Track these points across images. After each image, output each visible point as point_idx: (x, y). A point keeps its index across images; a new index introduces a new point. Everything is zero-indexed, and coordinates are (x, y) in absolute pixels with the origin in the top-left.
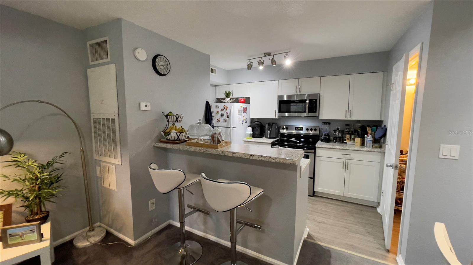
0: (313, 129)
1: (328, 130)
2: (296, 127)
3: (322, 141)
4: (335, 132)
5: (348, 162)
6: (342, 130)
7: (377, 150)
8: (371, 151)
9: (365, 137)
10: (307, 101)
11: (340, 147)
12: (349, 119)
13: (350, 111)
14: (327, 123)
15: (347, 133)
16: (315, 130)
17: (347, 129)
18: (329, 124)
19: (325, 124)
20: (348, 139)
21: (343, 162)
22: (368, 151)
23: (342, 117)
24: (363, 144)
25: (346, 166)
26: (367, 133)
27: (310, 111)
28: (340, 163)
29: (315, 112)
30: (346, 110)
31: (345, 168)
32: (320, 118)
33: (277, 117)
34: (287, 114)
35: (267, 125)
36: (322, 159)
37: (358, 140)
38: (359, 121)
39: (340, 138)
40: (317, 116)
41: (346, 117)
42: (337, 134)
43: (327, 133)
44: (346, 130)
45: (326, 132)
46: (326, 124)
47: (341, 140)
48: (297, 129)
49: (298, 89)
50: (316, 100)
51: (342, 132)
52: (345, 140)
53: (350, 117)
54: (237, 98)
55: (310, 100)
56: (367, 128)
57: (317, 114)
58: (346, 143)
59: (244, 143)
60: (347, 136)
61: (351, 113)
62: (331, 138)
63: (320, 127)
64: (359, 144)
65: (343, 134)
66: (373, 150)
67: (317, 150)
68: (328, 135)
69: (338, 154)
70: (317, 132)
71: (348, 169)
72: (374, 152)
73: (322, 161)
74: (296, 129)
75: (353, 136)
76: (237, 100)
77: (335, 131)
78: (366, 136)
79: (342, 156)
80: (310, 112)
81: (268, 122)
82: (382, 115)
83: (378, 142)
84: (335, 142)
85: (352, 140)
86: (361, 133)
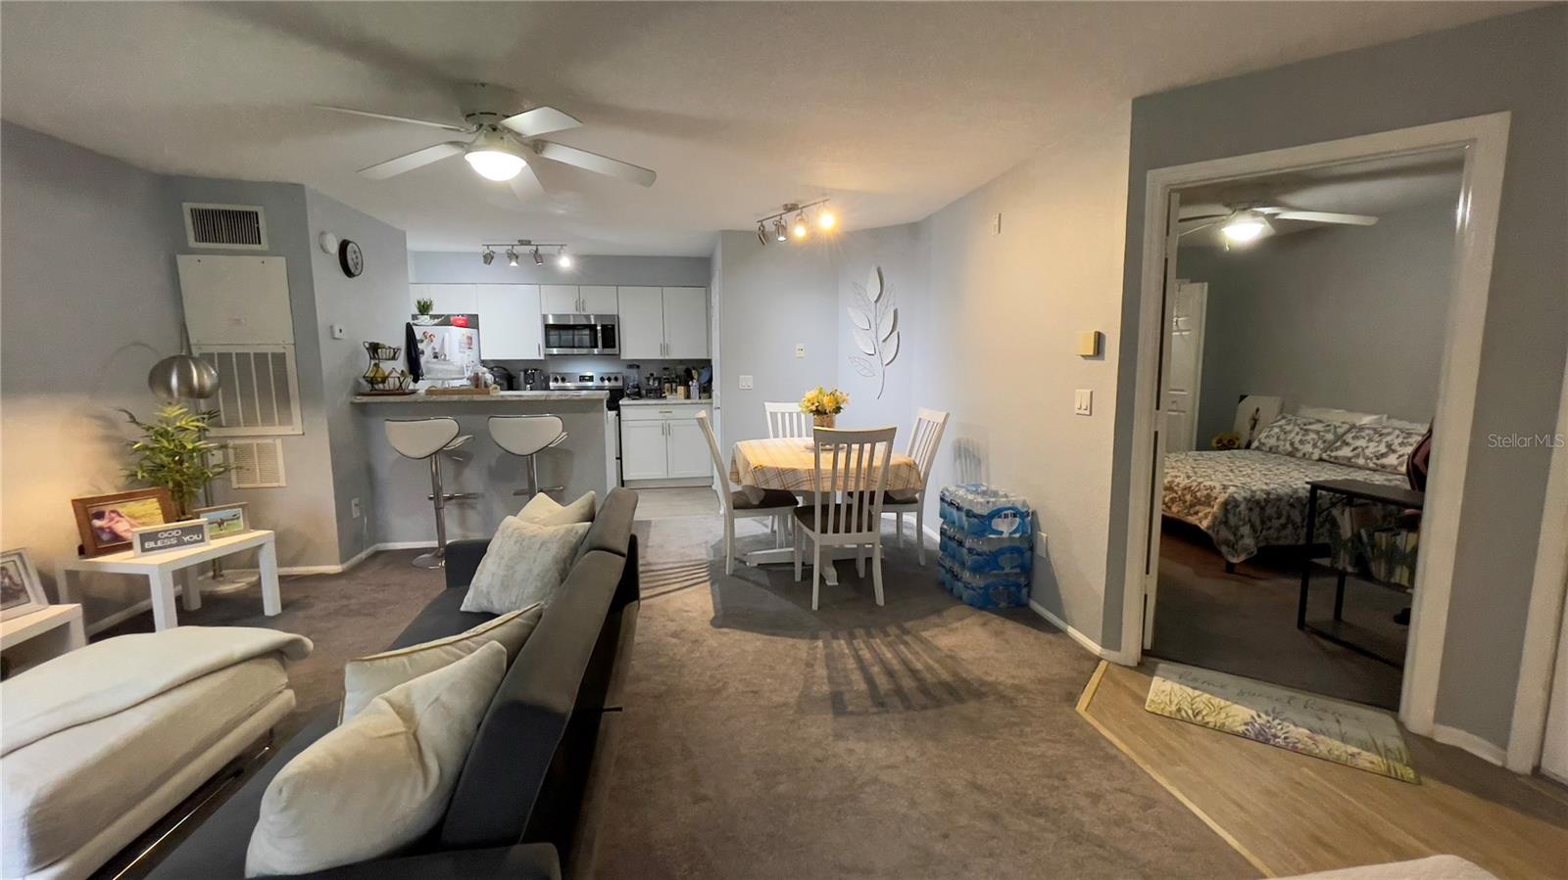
0: (613, 377)
1: (637, 378)
2: (580, 376)
3: (628, 396)
4: (649, 381)
5: (669, 423)
6: (659, 376)
7: (704, 401)
9: (690, 385)
10: (599, 328)
12: (667, 358)
13: (667, 344)
14: (634, 365)
15: (666, 380)
16: (616, 379)
17: (665, 374)
18: (638, 367)
19: (630, 368)
20: (667, 390)
21: (663, 424)
22: (694, 404)
23: (655, 355)
25: (666, 431)
26: (692, 379)
28: (659, 425)
29: (614, 347)
30: (661, 344)
31: (665, 433)
32: (622, 357)
33: (542, 358)
34: (561, 351)
35: (522, 374)
36: (631, 423)
37: (681, 389)
38: (681, 362)
39: (656, 390)
40: (618, 352)
41: (662, 355)
42: (651, 383)
43: (635, 383)
44: (665, 376)
45: (634, 381)
46: (633, 368)
47: (658, 394)
48: (582, 378)
49: (580, 304)
50: (613, 326)
51: (659, 379)
52: (665, 392)
53: (668, 355)
54: (449, 316)
55: (602, 326)
56: (693, 371)
57: (616, 351)
58: (665, 397)
60: (667, 385)
61: (669, 348)
62: (644, 392)
63: (625, 374)
64: (683, 396)
65: (659, 383)
66: (697, 403)
67: (622, 409)
68: (638, 387)
70: (620, 384)
71: (670, 434)
72: (701, 404)
74: (580, 380)
75: (674, 385)
76: (446, 321)
77: (648, 379)
78: (690, 383)
79: (660, 416)
80: (604, 347)
81: (523, 367)
82: (709, 351)
83: (706, 389)
84: (650, 398)
85: (673, 391)
86: (685, 379)
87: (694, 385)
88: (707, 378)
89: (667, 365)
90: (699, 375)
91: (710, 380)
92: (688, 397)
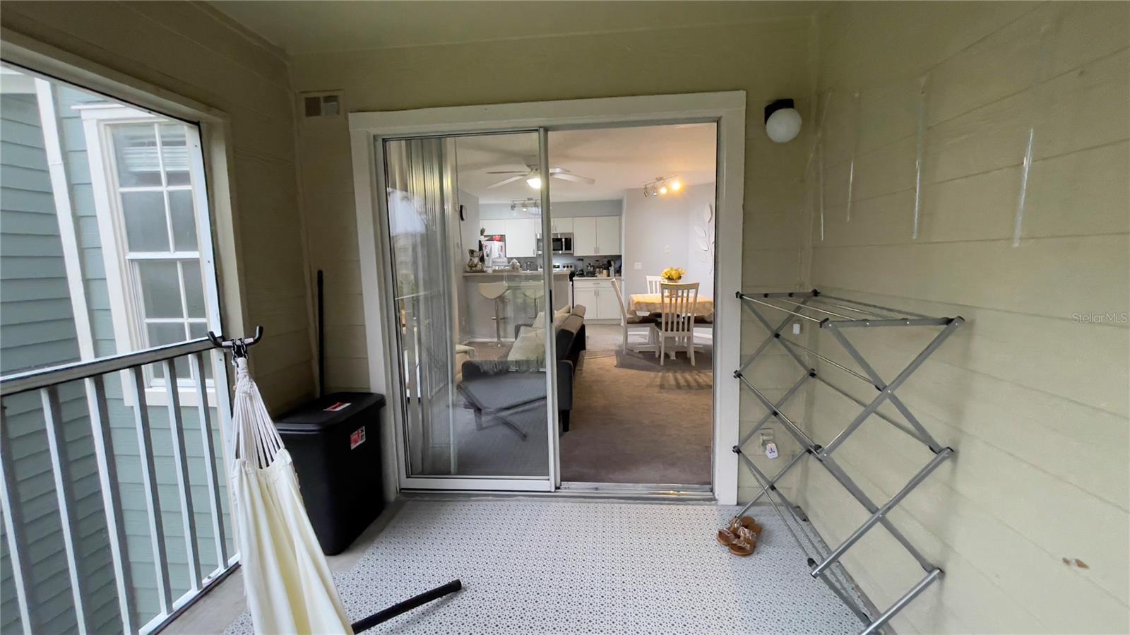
0: (570, 266)
1: (582, 265)
3: (578, 275)
5: (598, 289)
6: (594, 264)
7: (617, 278)
8: (613, 279)
10: (563, 240)
13: (598, 248)
14: (581, 259)
15: (597, 267)
16: (572, 267)
18: (582, 260)
19: (579, 260)
20: (598, 272)
21: (595, 290)
22: (611, 279)
23: (593, 254)
25: (597, 294)
26: (611, 266)
28: (593, 290)
29: (570, 249)
32: (575, 255)
33: (535, 256)
35: (525, 264)
36: (578, 290)
37: (605, 271)
38: (605, 257)
39: (592, 272)
42: (589, 268)
45: (581, 267)
47: (593, 274)
50: (571, 239)
51: (594, 266)
52: (596, 273)
54: (492, 236)
55: (565, 239)
56: (611, 261)
57: (572, 252)
58: (596, 276)
60: (597, 270)
62: (585, 274)
63: (576, 264)
64: (605, 275)
65: (594, 268)
67: (575, 282)
68: (582, 270)
70: (573, 269)
72: (615, 279)
74: (553, 267)
75: (601, 269)
76: (491, 238)
77: (588, 266)
78: (610, 268)
80: (566, 249)
81: (526, 261)
82: (620, 251)
83: (618, 271)
84: (589, 276)
85: (600, 273)
86: (607, 266)
87: (612, 269)
88: (619, 265)
89: (598, 259)
90: (615, 263)
91: (620, 267)
92: (609, 276)
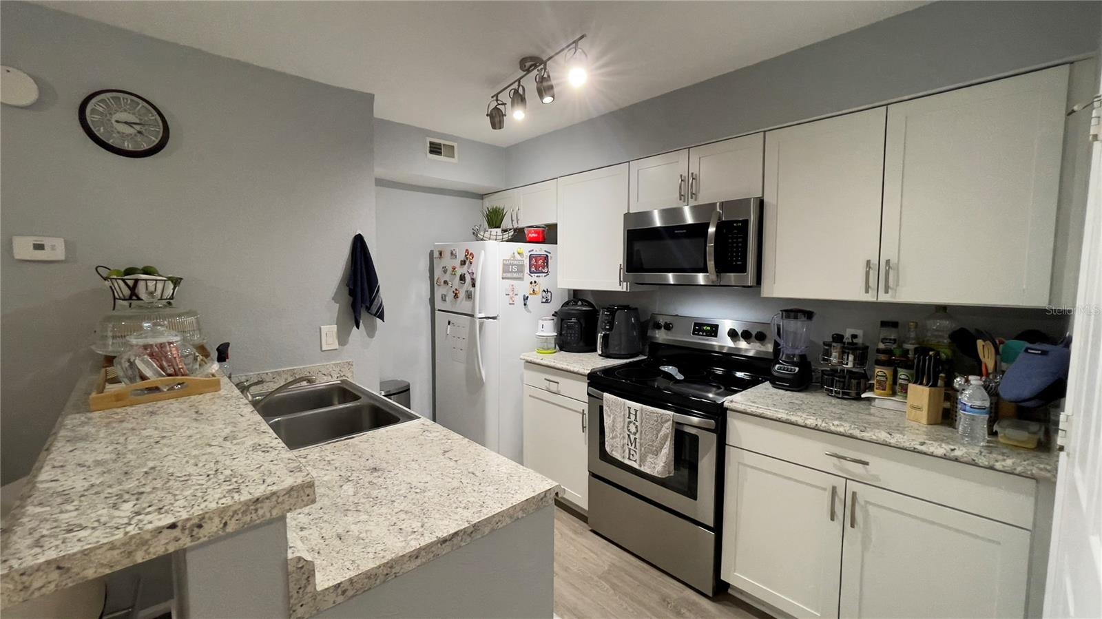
0: (753, 333)
2: (696, 324)
3: (774, 382)
4: (828, 353)
5: (854, 494)
6: (865, 342)
8: (973, 463)
9: (956, 386)
10: (712, 230)
11: (819, 422)
12: (884, 298)
13: (888, 262)
14: (799, 311)
15: (882, 357)
16: (761, 337)
17: (883, 341)
18: (809, 315)
19: (788, 317)
20: (882, 386)
21: (834, 489)
22: (956, 460)
24: (946, 416)
25: (845, 511)
27: (722, 268)
28: (825, 489)
29: (742, 269)
30: (868, 262)
31: (841, 518)
32: (769, 292)
33: (625, 289)
34: (671, 278)
35: (602, 312)
36: (749, 458)
37: (920, 394)
39: (847, 376)
40: (755, 283)
41: (867, 291)
42: (833, 358)
43: (797, 352)
44: (881, 346)
45: (794, 347)
46: (796, 318)
47: (850, 387)
48: (699, 331)
49: (688, 186)
50: (747, 223)
52: (871, 388)
53: (887, 292)
54: (524, 229)
56: (980, 343)
57: (750, 277)
58: (869, 401)
59: (526, 368)
60: (881, 371)
61: (891, 273)
62: (816, 376)
64: (925, 416)
65: (859, 362)
66: (983, 461)
67: (731, 419)
68: (803, 361)
69: (813, 451)
70: (767, 349)
71: (852, 526)
72: (992, 468)
73: (749, 466)
74: (695, 330)
77: (828, 346)
79: (830, 464)
80: (720, 270)
